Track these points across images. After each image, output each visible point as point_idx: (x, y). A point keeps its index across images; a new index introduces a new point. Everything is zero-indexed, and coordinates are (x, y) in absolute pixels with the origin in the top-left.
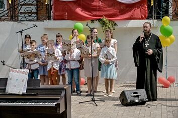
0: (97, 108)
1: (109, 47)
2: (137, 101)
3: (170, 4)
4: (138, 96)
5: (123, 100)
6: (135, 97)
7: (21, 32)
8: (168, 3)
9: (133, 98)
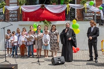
0: (40, 66)
1: (46, 35)
2: (60, 62)
3: (76, 14)
4: (60, 60)
5: (53, 62)
6: (59, 60)
7: (4, 28)
8: (75, 13)
9: (57, 61)
